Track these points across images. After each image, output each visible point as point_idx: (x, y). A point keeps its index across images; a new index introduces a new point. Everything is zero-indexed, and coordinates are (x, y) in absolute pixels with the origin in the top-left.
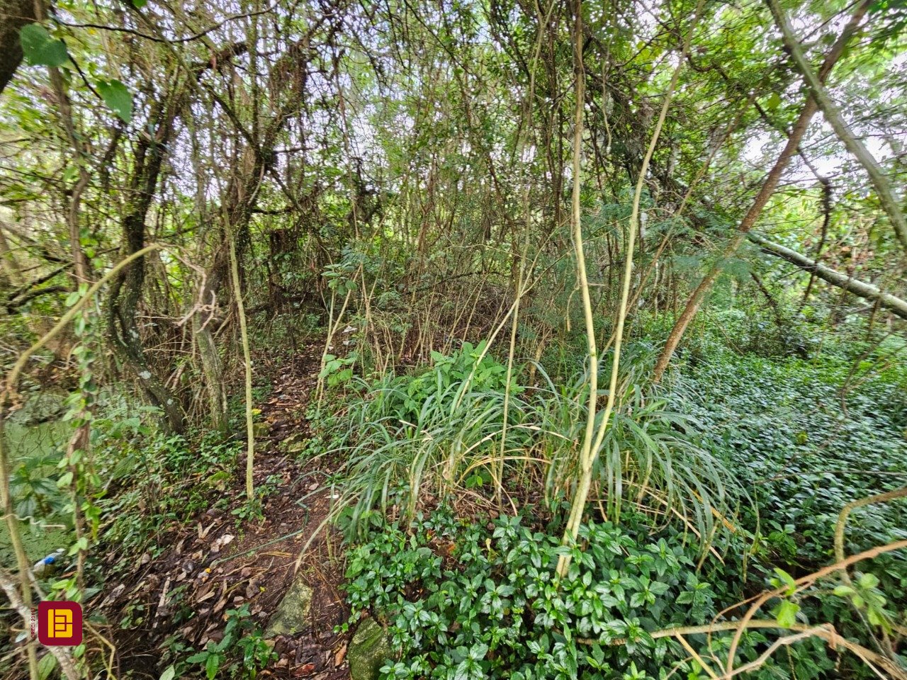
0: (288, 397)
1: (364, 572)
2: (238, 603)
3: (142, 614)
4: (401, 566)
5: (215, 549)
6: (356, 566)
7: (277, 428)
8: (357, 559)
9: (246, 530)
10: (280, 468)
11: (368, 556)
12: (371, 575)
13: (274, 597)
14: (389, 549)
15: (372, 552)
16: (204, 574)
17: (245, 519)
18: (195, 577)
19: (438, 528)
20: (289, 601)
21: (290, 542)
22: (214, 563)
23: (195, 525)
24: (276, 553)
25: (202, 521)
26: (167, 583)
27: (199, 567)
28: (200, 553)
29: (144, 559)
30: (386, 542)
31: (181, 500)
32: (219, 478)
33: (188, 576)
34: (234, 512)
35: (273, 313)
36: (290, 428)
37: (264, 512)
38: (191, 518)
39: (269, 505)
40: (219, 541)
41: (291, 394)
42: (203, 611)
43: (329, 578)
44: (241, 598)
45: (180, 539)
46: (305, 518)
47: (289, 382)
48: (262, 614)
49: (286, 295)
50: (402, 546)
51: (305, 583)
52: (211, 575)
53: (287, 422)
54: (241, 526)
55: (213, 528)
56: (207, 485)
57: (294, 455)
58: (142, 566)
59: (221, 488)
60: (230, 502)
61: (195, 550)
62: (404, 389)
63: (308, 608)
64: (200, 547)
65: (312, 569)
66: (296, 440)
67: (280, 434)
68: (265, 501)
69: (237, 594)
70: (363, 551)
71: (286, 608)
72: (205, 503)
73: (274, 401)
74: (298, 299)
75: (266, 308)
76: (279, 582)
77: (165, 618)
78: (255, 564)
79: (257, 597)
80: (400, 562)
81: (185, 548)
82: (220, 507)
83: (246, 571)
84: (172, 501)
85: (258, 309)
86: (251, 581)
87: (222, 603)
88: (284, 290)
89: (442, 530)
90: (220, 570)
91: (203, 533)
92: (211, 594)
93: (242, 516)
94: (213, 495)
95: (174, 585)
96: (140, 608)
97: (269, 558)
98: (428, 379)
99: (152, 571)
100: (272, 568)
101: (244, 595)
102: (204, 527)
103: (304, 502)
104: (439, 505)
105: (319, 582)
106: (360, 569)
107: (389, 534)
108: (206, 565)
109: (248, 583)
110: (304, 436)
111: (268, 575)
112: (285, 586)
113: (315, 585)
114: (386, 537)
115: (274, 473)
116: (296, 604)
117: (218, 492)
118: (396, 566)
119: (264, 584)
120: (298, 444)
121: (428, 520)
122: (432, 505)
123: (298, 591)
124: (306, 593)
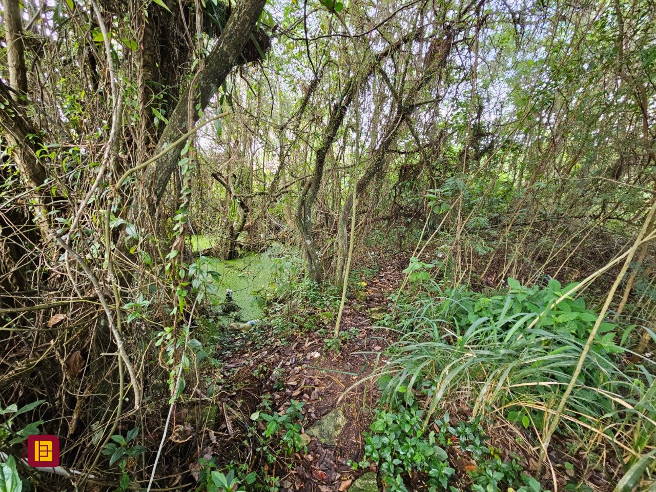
0: (386, 281)
1: (381, 434)
2: (305, 398)
3: (264, 373)
4: (412, 451)
5: (308, 357)
6: (378, 425)
7: (372, 299)
8: (381, 420)
9: (328, 355)
10: (362, 325)
11: (390, 423)
12: (385, 440)
13: (324, 409)
14: (407, 429)
15: (394, 422)
16: (298, 369)
17: (330, 347)
18: (293, 368)
19: (463, 439)
20: (329, 418)
21: (348, 378)
22: (305, 366)
23: (306, 337)
24: (336, 380)
25: (310, 337)
26: (281, 363)
27: (298, 363)
28: (301, 355)
29: (278, 343)
30: (408, 422)
31: (303, 320)
32: (327, 316)
33: (291, 364)
34: (326, 340)
35: (392, 222)
36: (379, 302)
37: (341, 349)
38: (305, 332)
39: (346, 346)
40: (312, 354)
41: (388, 280)
42: (288, 391)
43: (361, 420)
44: (308, 397)
45: (296, 341)
46: (363, 367)
47: (390, 272)
48: (313, 415)
49: (402, 211)
50: (419, 434)
51: (344, 412)
52: (301, 371)
53: (379, 298)
54: (326, 351)
55: (313, 344)
56: (319, 317)
57: (373, 321)
58: (277, 347)
59: (326, 322)
60: (327, 333)
61: (300, 352)
62: (472, 303)
63: (339, 432)
64: (302, 351)
65: (352, 406)
66: (379, 311)
67: (372, 303)
68: (344, 342)
69: (307, 392)
70: (388, 417)
71: (325, 422)
72: (315, 327)
73: (377, 281)
74: (410, 216)
75: (389, 218)
76: (330, 401)
77: (273, 382)
78: (323, 379)
79: (316, 402)
80: (414, 446)
81: (296, 348)
82: (321, 333)
83: (317, 381)
84: (299, 317)
85: (383, 218)
86: (316, 389)
87: (297, 392)
88: (402, 208)
89: (467, 443)
90: (305, 372)
91: (307, 344)
92: (295, 383)
93: (329, 345)
94: (321, 325)
95: (283, 366)
96: (265, 369)
97: (332, 380)
98: (499, 302)
99: (278, 352)
100: (331, 388)
101: (310, 396)
102: (309, 341)
103: (368, 356)
104: (472, 419)
105: (353, 418)
106: (381, 429)
107: (412, 416)
108: (301, 365)
109: (314, 389)
110: (385, 311)
111: (327, 392)
112: (332, 406)
113: (350, 419)
114: (408, 418)
115: (357, 327)
116: (333, 423)
117: (323, 324)
118: (408, 447)
119: (322, 396)
120: (379, 315)
121: (454, 426)
122: (465, 415)
123: (337, 415)
124: (341, 421)
